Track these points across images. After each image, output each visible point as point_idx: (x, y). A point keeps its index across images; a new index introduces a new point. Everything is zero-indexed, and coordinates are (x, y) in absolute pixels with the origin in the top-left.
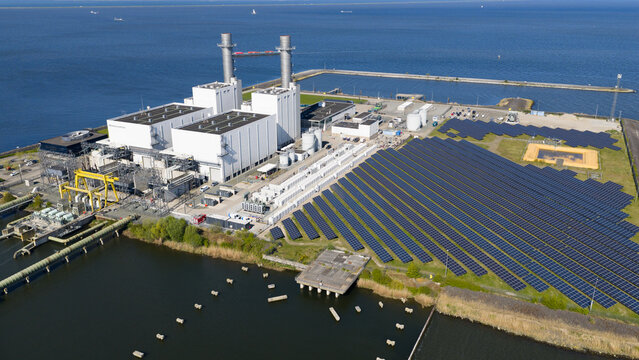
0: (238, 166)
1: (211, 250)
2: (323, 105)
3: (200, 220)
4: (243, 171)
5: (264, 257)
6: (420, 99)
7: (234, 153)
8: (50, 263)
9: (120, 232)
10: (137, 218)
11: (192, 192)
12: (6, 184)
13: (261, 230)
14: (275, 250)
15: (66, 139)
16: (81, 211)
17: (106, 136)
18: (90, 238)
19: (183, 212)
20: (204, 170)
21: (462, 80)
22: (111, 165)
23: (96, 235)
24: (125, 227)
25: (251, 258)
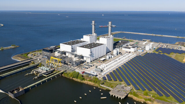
0: (94, 58)
1: (85, 82)
2: (120, 42)
3: (83, 73)
4: (96, 59)
5: (100, 85)
6: (150, 41)
7: (93, 54)
8: (42, 82)
9: (61, 75)
10: (66, 71)
11: (81, 65)
12: (33, 59)
13: (100, 77)
14: (103, 83)
15: (49, 48)
16: (51, 68)
17: (59, 48)
18: (53, 76)
19: (78, 70)
20: (85, 59)
21: (163, 36)
22: (60, 56)
23: (55, 75)
24: (62, 73)
25: (96, 85)
